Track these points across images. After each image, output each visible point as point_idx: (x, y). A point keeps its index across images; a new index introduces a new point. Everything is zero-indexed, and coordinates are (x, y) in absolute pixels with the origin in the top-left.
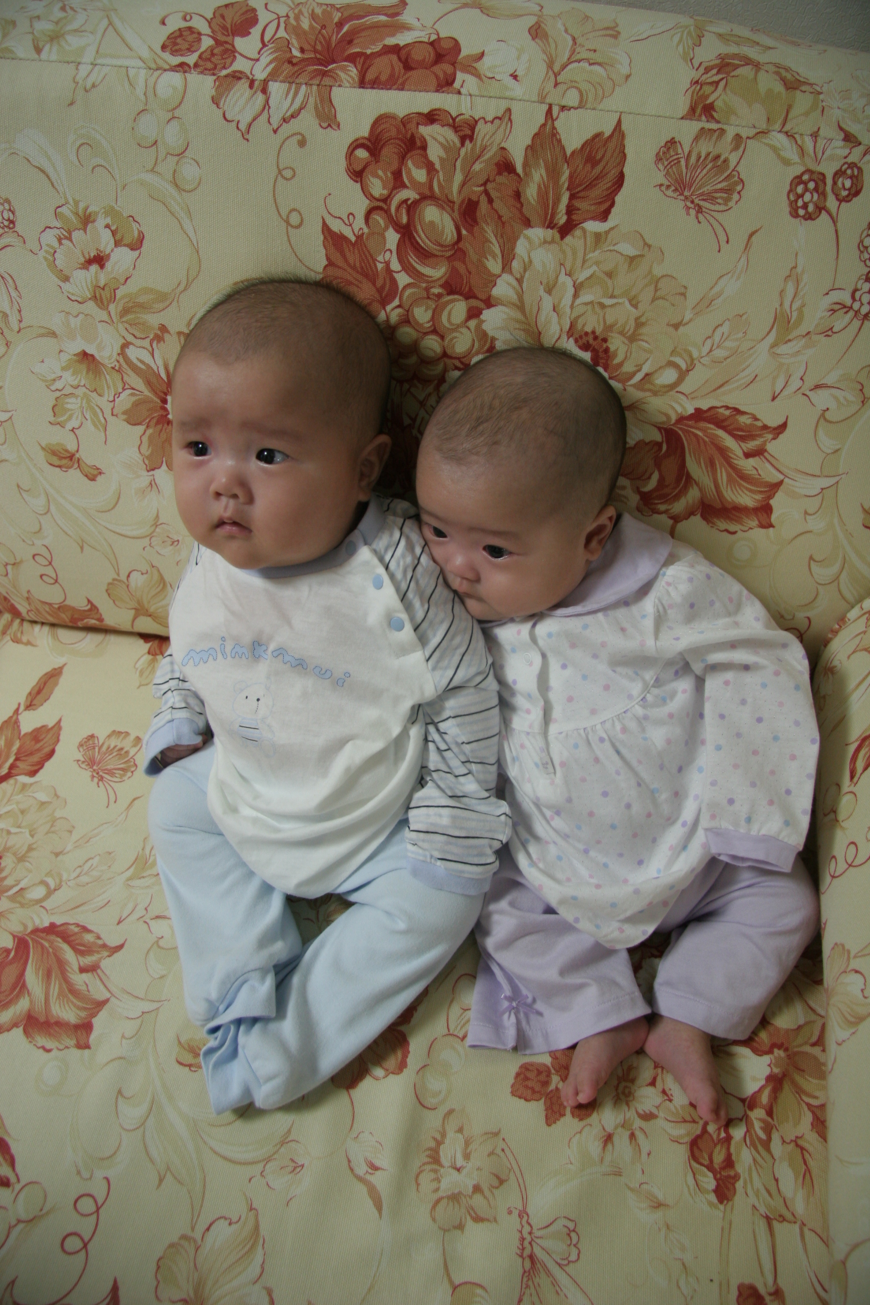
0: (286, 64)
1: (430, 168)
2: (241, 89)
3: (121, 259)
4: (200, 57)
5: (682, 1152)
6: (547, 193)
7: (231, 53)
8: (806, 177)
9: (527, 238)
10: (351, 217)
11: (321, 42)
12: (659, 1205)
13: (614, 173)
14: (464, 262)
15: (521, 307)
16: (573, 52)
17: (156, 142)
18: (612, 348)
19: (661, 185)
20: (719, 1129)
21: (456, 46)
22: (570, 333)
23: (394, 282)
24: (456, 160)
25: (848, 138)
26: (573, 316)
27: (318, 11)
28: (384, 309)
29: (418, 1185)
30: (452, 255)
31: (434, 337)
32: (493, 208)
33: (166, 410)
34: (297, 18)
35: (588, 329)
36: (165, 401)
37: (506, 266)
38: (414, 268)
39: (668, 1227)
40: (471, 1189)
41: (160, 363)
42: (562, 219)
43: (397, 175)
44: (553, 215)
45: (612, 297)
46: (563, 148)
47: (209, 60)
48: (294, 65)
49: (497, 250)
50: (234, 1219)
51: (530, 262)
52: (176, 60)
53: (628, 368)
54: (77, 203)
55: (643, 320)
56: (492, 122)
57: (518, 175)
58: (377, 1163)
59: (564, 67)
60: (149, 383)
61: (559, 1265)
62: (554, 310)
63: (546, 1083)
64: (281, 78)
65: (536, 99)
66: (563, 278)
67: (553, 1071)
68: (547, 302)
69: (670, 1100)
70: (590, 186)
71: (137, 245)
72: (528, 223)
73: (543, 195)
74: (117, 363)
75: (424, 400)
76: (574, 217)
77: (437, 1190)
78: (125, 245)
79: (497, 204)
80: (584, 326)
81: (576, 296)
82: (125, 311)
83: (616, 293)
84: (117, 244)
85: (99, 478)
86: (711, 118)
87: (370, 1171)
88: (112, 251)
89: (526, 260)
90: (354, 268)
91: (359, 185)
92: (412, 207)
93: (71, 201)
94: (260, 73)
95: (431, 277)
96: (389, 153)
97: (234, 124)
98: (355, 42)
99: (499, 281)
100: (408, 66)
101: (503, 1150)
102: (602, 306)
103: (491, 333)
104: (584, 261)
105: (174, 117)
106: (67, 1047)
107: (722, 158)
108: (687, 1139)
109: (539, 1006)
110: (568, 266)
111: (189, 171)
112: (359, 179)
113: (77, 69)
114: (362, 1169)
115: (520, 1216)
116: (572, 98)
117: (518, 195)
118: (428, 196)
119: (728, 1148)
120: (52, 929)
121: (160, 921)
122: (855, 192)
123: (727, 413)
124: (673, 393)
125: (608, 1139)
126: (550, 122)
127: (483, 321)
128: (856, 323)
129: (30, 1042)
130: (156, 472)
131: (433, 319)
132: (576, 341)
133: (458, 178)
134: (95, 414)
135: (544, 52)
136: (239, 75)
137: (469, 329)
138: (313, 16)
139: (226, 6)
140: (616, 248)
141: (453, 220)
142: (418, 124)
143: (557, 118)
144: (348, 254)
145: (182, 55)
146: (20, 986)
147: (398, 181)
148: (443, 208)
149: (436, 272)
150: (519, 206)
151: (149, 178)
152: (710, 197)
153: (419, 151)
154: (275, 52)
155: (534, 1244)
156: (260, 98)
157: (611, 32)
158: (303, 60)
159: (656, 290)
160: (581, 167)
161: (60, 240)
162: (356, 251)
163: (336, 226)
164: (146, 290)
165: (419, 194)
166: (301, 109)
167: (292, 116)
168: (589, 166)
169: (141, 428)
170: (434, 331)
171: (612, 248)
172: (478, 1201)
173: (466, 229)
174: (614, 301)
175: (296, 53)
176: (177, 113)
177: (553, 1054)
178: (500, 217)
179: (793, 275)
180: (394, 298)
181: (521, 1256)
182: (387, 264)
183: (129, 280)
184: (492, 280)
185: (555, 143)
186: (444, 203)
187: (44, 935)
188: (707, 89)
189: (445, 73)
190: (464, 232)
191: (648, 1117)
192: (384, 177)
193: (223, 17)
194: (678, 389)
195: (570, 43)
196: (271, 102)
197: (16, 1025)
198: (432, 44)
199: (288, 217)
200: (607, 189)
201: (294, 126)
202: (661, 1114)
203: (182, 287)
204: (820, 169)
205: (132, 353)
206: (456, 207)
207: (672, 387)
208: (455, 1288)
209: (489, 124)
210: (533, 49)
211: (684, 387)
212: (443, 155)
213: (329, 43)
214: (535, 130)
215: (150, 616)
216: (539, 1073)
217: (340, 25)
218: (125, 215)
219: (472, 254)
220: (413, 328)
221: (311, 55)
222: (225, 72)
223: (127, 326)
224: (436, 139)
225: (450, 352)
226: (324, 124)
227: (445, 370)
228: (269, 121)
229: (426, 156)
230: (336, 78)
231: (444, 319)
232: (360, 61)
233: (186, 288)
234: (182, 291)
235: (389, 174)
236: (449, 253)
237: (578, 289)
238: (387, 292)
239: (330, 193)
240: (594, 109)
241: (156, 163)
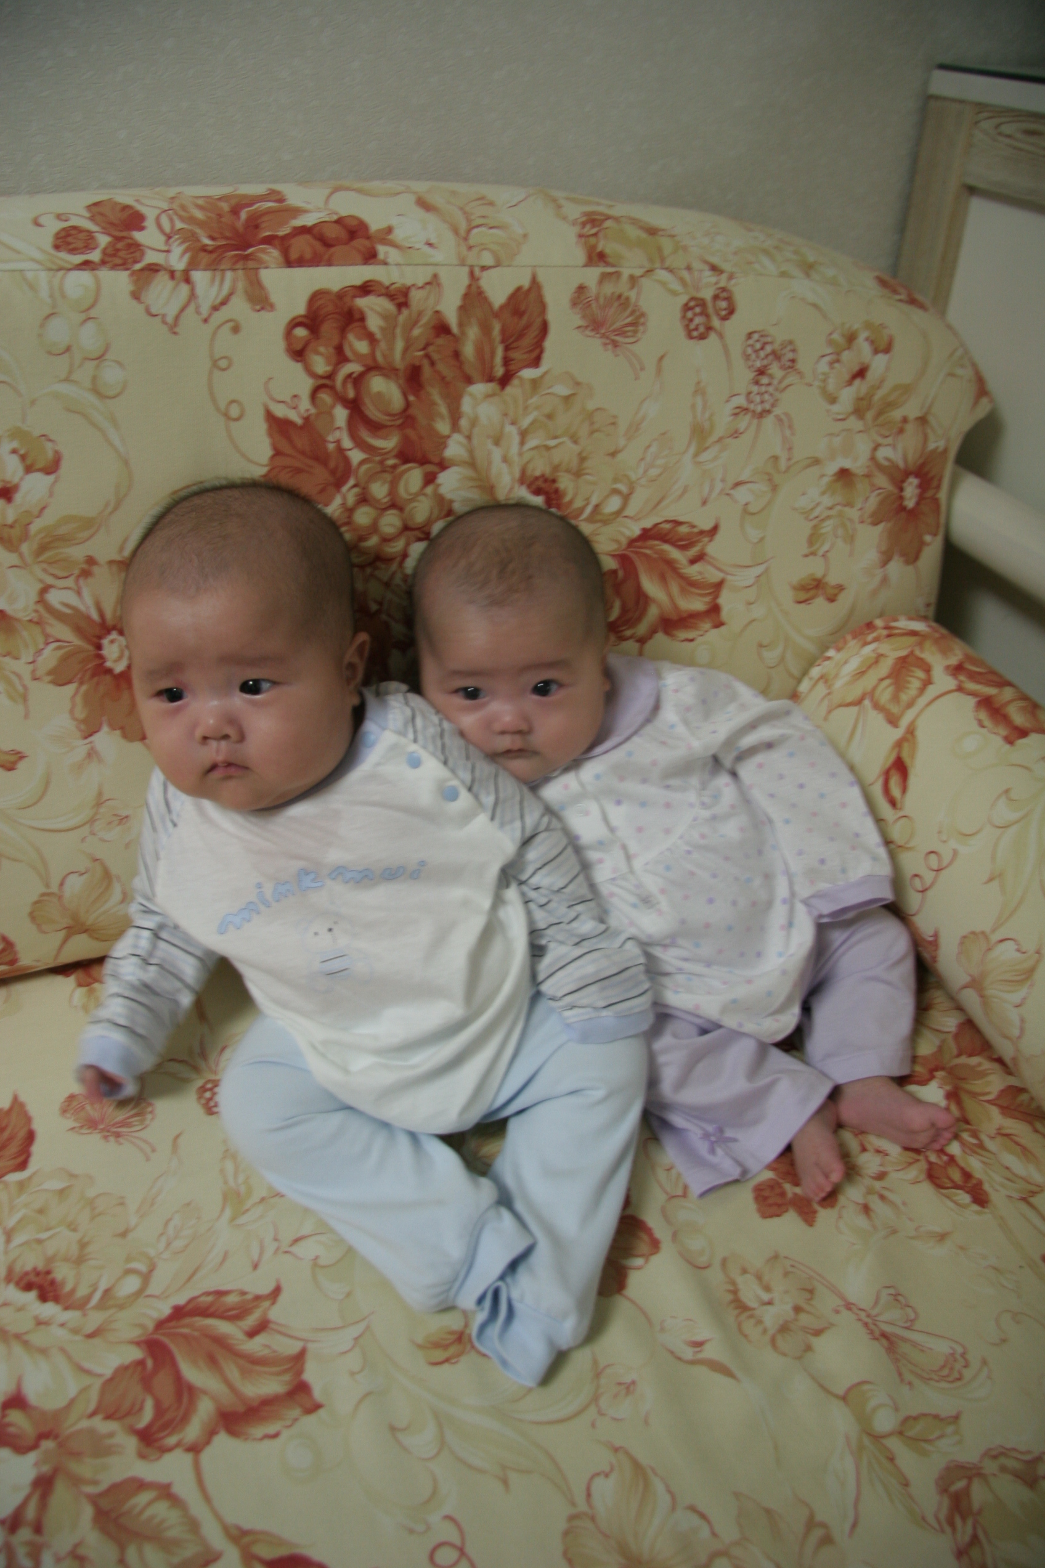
0: (202, 254)
1: (371, 338)
2: (162, 281)
3: (33, 487)
4: (103, 253)
5: (927, 1188)
6: (483, 348)
7: (135, 247)
8: (692, 304)
9: (471, 395)
10: (296, 400)
11: (227, 230)
12: (942, 1237)
13: (538, 322)
14: (415, 428)
15: (472, 463)
16: (469, 220)
17: (68, 349)
18: (562, 487)
19: (579, 327)
20: (939, 1157)
21: (362, 223)
22: (522, 480)
23: (347, 461)
24: (395, 327)
25: (714, 268)
26: (522, 463)
27: (200, 202)
28: (340, 491)
29: (746, 1336)
30: (403, 424)
31: (394, 511)
32: (435, 370)
33: (101, 657)
34: (185, 210)
35: (538, 473)
36: (99, 647)
37: (455, 427)
38: (366, 442)
39: (961, 1248)
40: (792, 1314)
41: (89, 600)
42: (499, 371)
43: (339, 350)
44: (492, 368)
45: (555, 437)
46: (490, 305)
47: (114, 255)
48: (211, 252)
49: (443, 409)
50: (607, 1469)
51: (477, 417)
52: (78, 259)
53: (578, 503)
55: (584, 455)
56: (422, 287)
57: (453, 335)
58: (699, 1338)
59: (469, 231)
60: (79, 630)
61: (906, 1328)
62: (505, 460)
63: (783, 1194)
64: (204, 264)
65: (456, 262)
66: (508, 427)
67: (781, 1181)
68: (497, 454)
69: (887, 1155)
70: (521, 335)
71: (52, 467)
72: (469, 381)
73: (479, 351)
74: (34, 615)
76: (512, 367)
77: (765, 1331)
78: (39, 470)
79: (440, 367)
80: (533, 471)
81: (522, 443)
82: (43, 548)
83: (557, 434)
85: (21, 765)
86: (607, 264)
87: (698, 1349)
88: (22, 479)
89: (473, 415)
90: (303, 453)
91: (299, 367)
92: (357, 380)
95: (383, 449)
97: (160, 319)
98: (263, 225)
99: (449, 442)
100: (325, 243)
101: (793, 1266)
102: (548, 448)
103: (448, 496)
104: (526, 408)
105: (89, 318)
106: (296, 1420)
107: (623, 298)
108: (923, 1176)
109: (729, 1133)
110: (512, 414)
111: (111, 375)
112: (299, 359)
114: (688, 1353)
115: (850, 1309)
116: (487, 259)
117: (457, 355)
118: (372, 367)
119: (958, 1165)
120: (179, 1313)
121: (302, 1243)
122: (731, 311)
123: (667, 526)
124: (620, 519)
125: (866, 1209)
126: (474, 283)
127: (439, 485)
128: (755, 421)
129: (246, 1439)
130: (95, 738)
131: (390, 492)
132: (528, 487)
133: (399, 345)
134: (9, 682)
135: (443, 221)
136: (158, 268)
137: (425, 495)
138: (199, 207)
140: (550, 391)
141: (400, 387)
142: (355, 296)
143: (480, 278)
144: (295, 438)
145: (82, 253)
146: (185, 1392)
147: (340, 356)
148: (386, 376)
149: (388, 443)
150: (459, 364)
151: (64, 388)
152: (621, 332)
153: (358, 324)
154: (183, 243)
155: (878, 1323)
156: (184, 289)
157: (483, 202)
158: (217, 248)
159: (592, 423)
160: (509, 319)
162: (305, 434)
163: (280, 411)
164: (67, 519)
165: (364, 366)
166: (231, 294)
167: (224, 303)
168: (516, 318)
169: (71, 688)
170: (393, 505)
171: (546, 392)
172: (804, 1319)
173: (413, 394)
174: (556, 441)
175: (207, 241)
176: (92, 313)
177: (770, 1167)
178: (443, 378)
179: (699, 390)
180: (349, 477)
181: (877, 1339)
182: (338, 442)
183: (46, 511)
184: (442, 442)
185: (483, 300)
186: (388, 371)
187: (173, 1323)
188: (593, 240)
189: (364, 247)
190: (412, 398)
191: (881, 1176)
192: (326, 354)
193: (102, 215)
194: (626, 513)
195: (460, 211)
196: (200, 290)
197: (211, 1433)
198: (337, 222)
199: (227, 410)
200: (535, 338)
201: (225, 312)
202: (889, 1169)
203: (110, 509)
204: (701, 295)
205: (54, 597)
206: (401, 374)
207: (618, 513)
208: (844, 1398)
209: (421, 291)
210: (430, 217)
211: (629, 511)
212: (381, 323)
213: (235, 230)
214: (462, 290)
215: (85, 931)
216: (772, 1187)
217: (235, 211)
218: (37, 433)
219: (422, 420)
220: (371, 505)
221: (224, 242)
222: (138, 266)
223: (45, 566)
224: (372, 310)
225: (411, 524)
226: (258, 307)
227: (408, 544)
228: (198, 312)
229: (365, 328)
230: (260, 261)
231: (401, 490)
232: (277, 242)
233: (116, 509)
234: (111, 513)
235: (331, 350)
236: (399, 422)
237: (524, 435)
238: (341, 473)
239: (270, 379)
240: (509, 266)
241: (70, 372)
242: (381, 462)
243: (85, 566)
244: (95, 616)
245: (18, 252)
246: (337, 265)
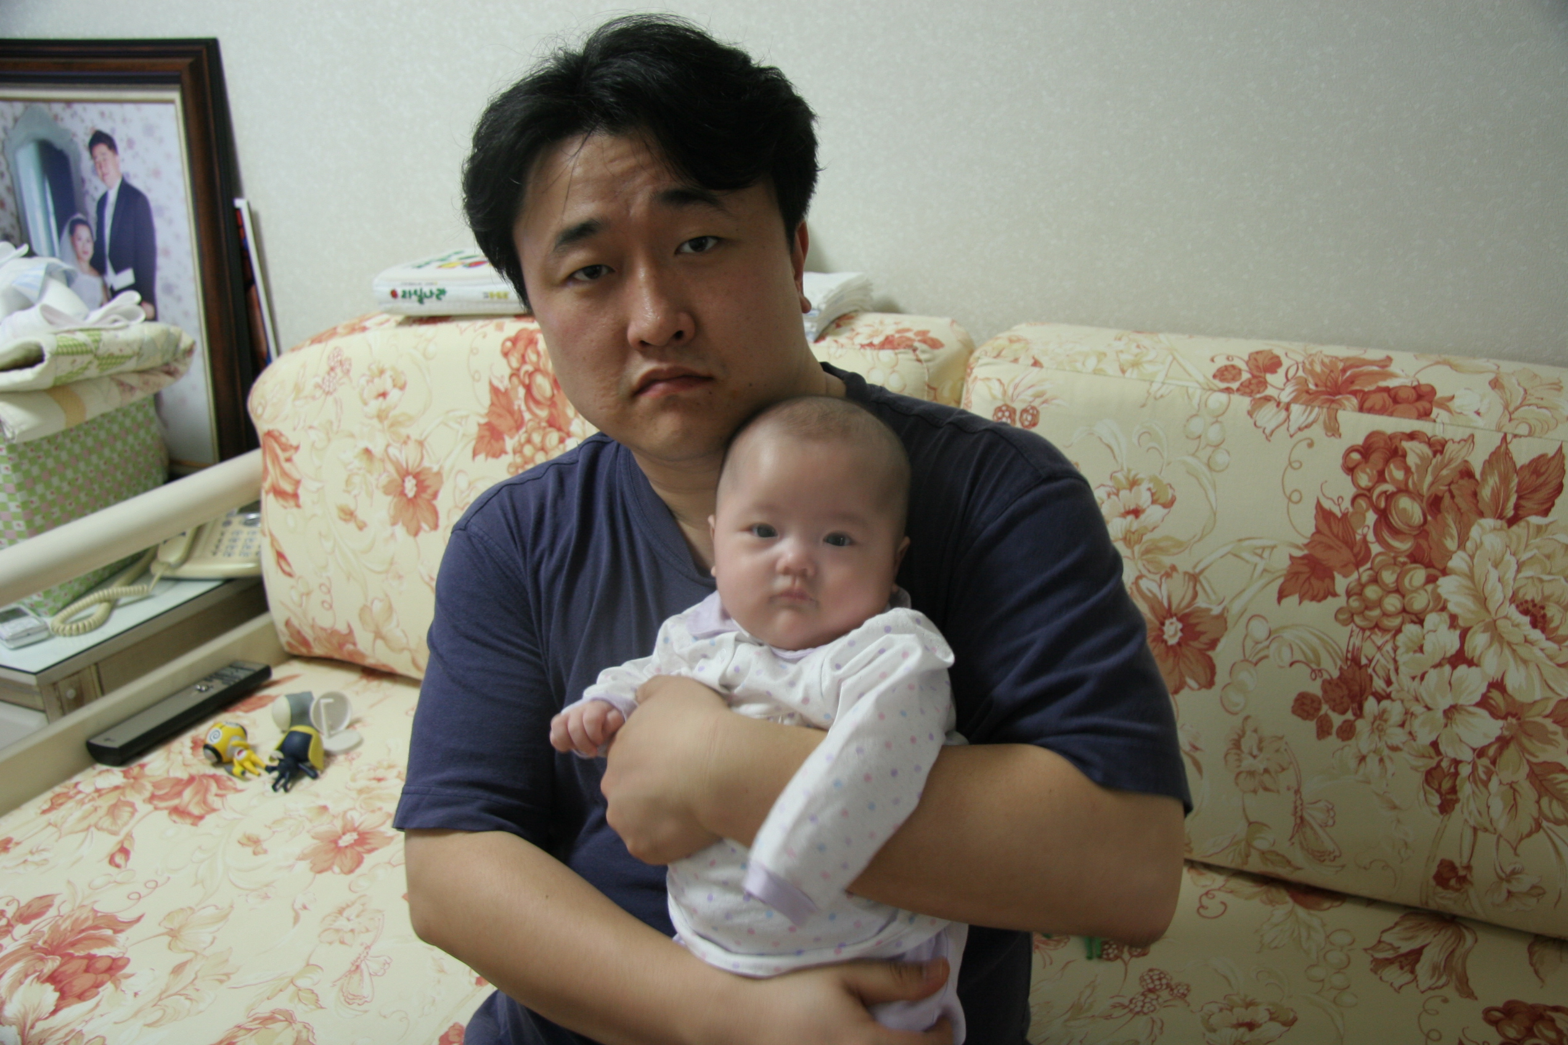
0: (1305, 395)
1: (1407, 470)
2: (1270, 409)
3: (1153, 513)
4: (1241, 384)
6: (1499, 494)
7: (1264, 384)
9: (1480, 525)
10: (1340, 500)
11: (1330, 382)
13: (1554, 483)
14: (1427, 540)
15: (1471, 577)
16: (1524, 399)
17: (1200, 437)
18: (1549, 614)
21: (1433, 391)
22: (1513, 599)
23: (1368, 550)
24: (1428, 467)
26: (1515, 587)
27: (1326, 361)
28: (1358, 569)
30: (1418, 535)
31: (1397, 596)
32: (1454, 502)
33: (1162, 630)
34: (1311, 364)
35: (1528, 598)
36: (1163, 624)
37: (1461, 545)
38: (1386, 541)
41: (1166, 593)
42: (1510, 513)
43: (1381, 473)
44: (1503, 510)
45: (1550, 573)
46: (1514, 464)
47: (1248, 387)
48: (1310, 394)
49: (1455, 532)
51: (1482, 543)
52: (1224, 385)
54: (1129, 471)
56: (1459, 442)
57: (1476, 480)
59: (1517, 409)
62: (1499, 582)
64: (1301, 402)
65: (1493, 428)
66: (1508, 556)
68: (1494, 575)
70: (1535, 490)
71: (1169, 504)
72: (1481, 515)
73: (1495, 495)
75: (1381, 646)
76: (1520, 512)
78: (1160, 504)
79: (1458, 500)
80: (1524, 595)
81: (1518, 571)
82: (1147, 551)
83: (1554, 571)
84: (1154, 502)
88: (1148, 506)
89: (1478, 541)
90: (1337, 537)
91: (1349, 478)
92: (1389, 497)
93: (1125, 469)
94: (1285, 397)
95: (1399, 549)
96: (1377, 458)
97: (1261, 430)
98: (1356, 382)
99: (1454, 557)
100: (1396, 400)
102: (1541, 581)
103: (1444, 596)
104: (1527, 546)
105: (1217, 421)
110: (1513, 547)
111: (1221, 458)
112: (1350, 474)
113: (1151, 385)
116: (1523, 429)
117: (1475, 494)
118: (1403, 490)
126: (1504, 445)
127: (1439, 586)
131: (1397, 581)
132: (1517, 607)
133: (1429, 479)
135: (1502, 398)
136: (1269, 398)
137: (1426, 591)
138: (1323, 363)
139: (1257, 353)
140: (1554, 537)
141: (1422, 508)
142: (1401, 440)
143: (1510, 442)
144: (1333, 525)
145: (1228, 382)
148: (1413, 499)
149: (1404, 546)
150: (1475, 502)
151: (1190, 460)
153: (1399, 458)
154: (1294, 386)
156: (1284, 414)
157: (1555, 387)
158: (1316, 392)
160: (1528, 477)
161: (1109, 495)
162: (1341, 524)
163: (1327, 505)
164: (1168, 538)
165: (1397, 488)
166: (1313, 423)
167: (1306, 427)
168: (1534, 477)
170: (1397, 591)
171: (1550, 537)
173: (1431, 516)
174: (1550, 577)
175: (1312, 387)
176: (1220, 419)
178: (1459, 509)
180: (1367, 562)
182: (1365, 536)
183: (1155, 530)
184: (1449, 555)
185: (1508, 459)
186: (1416, 495)
189: (1424, 408)
190: (1429, 518)
192: (1370, 474)
193: (1256, 360)
195: (1522, 392)
196: (1292, 417)
198: (1414, 388)
199: (1290, 495)
200: (1549, 494)
201: (1306, 433)
203: (1196, 540)
206: (1425, 500)
209: (1456, 445)
210: (1493, 396)
212: (1418, 461)
213: (1336, 382)
214: (1492, 449)
217: (1344, 371)
218: (1165, 482)
219: (1434, 534)
220: (1380, 586)
221: (1323, 389)
222: (1258, 396)
223: (1145, 562)
224: (1414, 451)
225: (1408, 608)
226: (1329, 434)
227: (1403, 623)
228: (1288, 430)
229: (1405, 462)
230: (1341, 405)
231: (1406, 581)
232: (1360, 395)
233: (1199, 540)
234: (1195, 542)
235: (1375, 472)
236: (1415, 533)
237: (1520, 566)
238: (1361, 557)
239: (1326, 482)
240: (1540, 437)
241: (1197, 450)
242: (1395, 558)
243: (1169, 571)
244: (1166, 604)
245: (1190, 375)
246: (1397, 416)
